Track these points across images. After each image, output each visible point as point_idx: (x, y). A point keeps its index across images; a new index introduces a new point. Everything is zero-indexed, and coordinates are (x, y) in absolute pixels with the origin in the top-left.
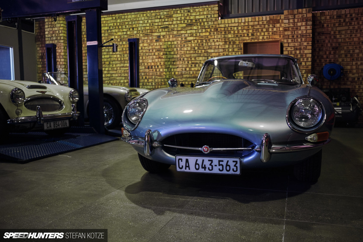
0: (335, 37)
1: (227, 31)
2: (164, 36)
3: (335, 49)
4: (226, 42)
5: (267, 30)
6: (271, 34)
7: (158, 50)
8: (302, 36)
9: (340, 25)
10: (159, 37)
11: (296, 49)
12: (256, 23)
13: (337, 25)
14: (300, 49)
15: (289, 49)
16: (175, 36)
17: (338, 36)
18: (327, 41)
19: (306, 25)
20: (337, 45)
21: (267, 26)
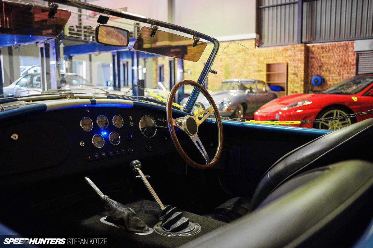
0: (320, 60)
1: (259, 56)
2: (225, 58)
3: (320, 67)
4: (259, 62)
5: (282, 55)
6: (284, 57)
7: (221, 66)
8: (299, 60)
9: (323, 53)
10: (221, 59)
11: (295, 67)
12: (276, 51)
13: (321, 53)
14: (297, 68)
15: (292, 67)
16: (230, 58)
17: (322, 59)
18: (315, 62)
19: (301, 53)
20: (321, 65)
21: (282, 53)
